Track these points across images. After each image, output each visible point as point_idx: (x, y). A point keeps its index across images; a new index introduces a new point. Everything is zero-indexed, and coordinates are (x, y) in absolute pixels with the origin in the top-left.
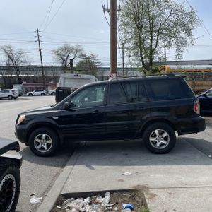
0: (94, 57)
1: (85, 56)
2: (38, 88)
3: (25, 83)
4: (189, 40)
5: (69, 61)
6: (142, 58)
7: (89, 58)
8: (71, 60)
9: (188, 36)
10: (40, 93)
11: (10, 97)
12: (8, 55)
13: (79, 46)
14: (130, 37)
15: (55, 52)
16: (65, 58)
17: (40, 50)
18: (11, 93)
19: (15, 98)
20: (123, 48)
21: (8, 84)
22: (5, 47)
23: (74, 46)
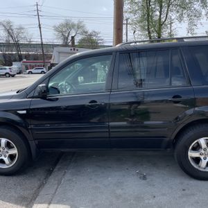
0: (96, 34)
1: (86, 32)
2: (38, 66)
3: (25, 60)
4: (204, 12)
5: (70, 38)
6: (149, 33)
7: (91, 35)
8: (73, 38)
9: (203, 8)
10: (40, 71)
11: (7, 75)
12: (8, 30)
13: (81, 22)
14: (137, 8)
15: (56, 29)
16: (66, 35)
17: (40, 25)
18: (8, 71)
19: (13, 76)
20: (127, 24)
21: (8, 61)
22: (5, 23)
23: (76, 22)
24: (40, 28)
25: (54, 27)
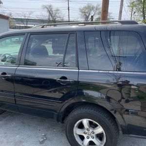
8: (92, 17)
12: (49, 11)
13: (99, 5)
15: (81, 11)
16: (88, 15)
22: (48, 7)
23: (95, 5)
24: (69, 10)
25: (80, 9)
